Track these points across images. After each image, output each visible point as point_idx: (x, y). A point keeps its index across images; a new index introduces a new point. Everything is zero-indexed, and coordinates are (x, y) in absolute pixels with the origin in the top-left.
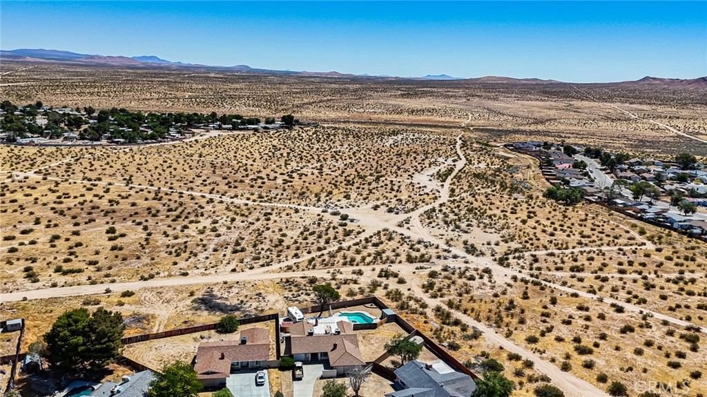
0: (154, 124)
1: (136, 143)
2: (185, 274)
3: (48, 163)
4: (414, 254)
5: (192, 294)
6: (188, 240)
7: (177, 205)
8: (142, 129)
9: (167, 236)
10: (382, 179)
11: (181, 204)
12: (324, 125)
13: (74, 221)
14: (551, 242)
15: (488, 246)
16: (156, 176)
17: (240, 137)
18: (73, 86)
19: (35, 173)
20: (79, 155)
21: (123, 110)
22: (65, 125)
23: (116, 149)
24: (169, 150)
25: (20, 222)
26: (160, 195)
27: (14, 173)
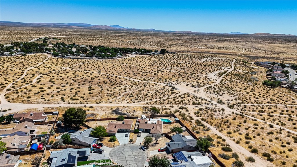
0: (113, 52)
1: (105, 58)
2: (111, 103)
3: (74, 64)
4: (196, 102)
5: (112, 109)
6: (115, 92)
7: (114, 80)
8: (108, 53)
9: (108, 90)
10: (194, 74)
11: (115, 80)
12: (178, 53)
13: (79, 84)
14: (255, 101)
15: (228, 101)
16: (109, 70)
17: (143, 57)
18: (87, 37)
19: (69, 68)
20: (84, 62)
21: (103, 46)
22: (82, 51)
23: (97, 60)
24: (116, 61)
25: (62, 83)
26: (109, 77)
27: (62, 67)
